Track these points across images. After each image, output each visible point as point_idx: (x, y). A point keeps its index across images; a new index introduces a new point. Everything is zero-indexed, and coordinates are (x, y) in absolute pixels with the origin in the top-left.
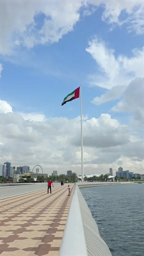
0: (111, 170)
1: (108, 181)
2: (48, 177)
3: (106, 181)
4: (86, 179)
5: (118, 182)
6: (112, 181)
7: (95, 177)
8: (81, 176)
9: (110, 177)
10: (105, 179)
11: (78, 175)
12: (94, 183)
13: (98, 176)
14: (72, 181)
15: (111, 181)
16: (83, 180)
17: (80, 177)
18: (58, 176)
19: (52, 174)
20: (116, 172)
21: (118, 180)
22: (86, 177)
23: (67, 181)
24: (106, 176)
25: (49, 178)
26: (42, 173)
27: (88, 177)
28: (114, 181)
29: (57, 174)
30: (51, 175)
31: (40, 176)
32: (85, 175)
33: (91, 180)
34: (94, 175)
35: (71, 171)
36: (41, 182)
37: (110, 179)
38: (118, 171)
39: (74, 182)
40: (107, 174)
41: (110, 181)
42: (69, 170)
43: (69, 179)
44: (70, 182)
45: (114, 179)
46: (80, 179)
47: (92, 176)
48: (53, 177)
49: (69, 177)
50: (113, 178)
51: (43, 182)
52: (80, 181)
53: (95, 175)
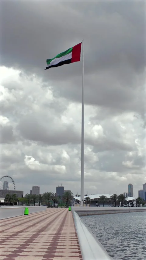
0: (130, 187)
1: (125, 205)
2: (24, 196)
3: (122, 206)
4: (88, 201)
5: (141, 208)
6: (133, 206)
7: (103, 198)
8: (79, 196)
9: (128, 199)
10: (120, 201)
11: (74, 195)
12: (101, 208)
13: (108, 196)
14: (65, 205)
15: (130, 205)
16: (82, 203)
17: (79, 198)
18: (40, 195)
19: (31, 191)
20: (139, 191)
21: (141, 205)
22: (87, 198)
23: (56, 205)
24: (122, 197)
25: (26, 198)
26: (13, 190)
27: (92, 197)
28: (135, 205)
29: (39, 192)
30: (29, 193)
31: (11, 194)
32: (87, 195)
33: (97, 204)
34: (101, 195)
35: (63, 188)
36: (11, 204)
37: (129, 202)
38: (142, 189)
39: (67, 206)
40: (124, 193)
41: (128, 206)
42: (60, 186)
43: (60, 200)
44: (61, 205)
45: (135, 202)
46: (78, 202)
47: (98, 196)
48: (32, 197)
49: (60, 197)
50: (134, 200)
51: (16, 204)
52: (78, 204)
53: (103, 195)
